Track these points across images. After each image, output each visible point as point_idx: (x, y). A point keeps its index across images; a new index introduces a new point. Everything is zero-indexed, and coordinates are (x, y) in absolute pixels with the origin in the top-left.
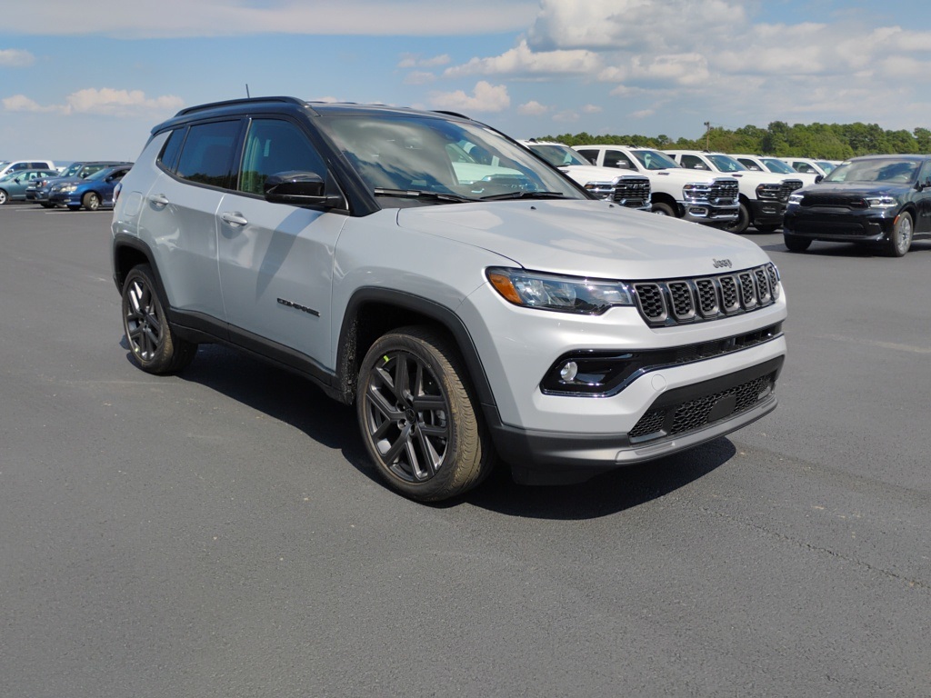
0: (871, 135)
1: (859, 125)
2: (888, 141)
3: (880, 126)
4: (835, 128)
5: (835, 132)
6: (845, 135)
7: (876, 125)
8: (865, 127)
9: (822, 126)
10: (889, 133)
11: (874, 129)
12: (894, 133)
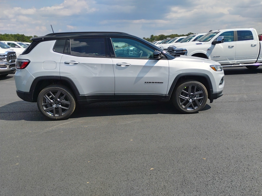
0: (23, 37)
1: (18, 34)
2: (28, 39)
3: (25, 35)
4: (11, 35)
5: (12, 36)
6: (15, 37)
7: (23, 35)
8: (20, 35)
9: (8, 35)
10: (27, 37)
11: (23, 36)
12: (29, 37)
